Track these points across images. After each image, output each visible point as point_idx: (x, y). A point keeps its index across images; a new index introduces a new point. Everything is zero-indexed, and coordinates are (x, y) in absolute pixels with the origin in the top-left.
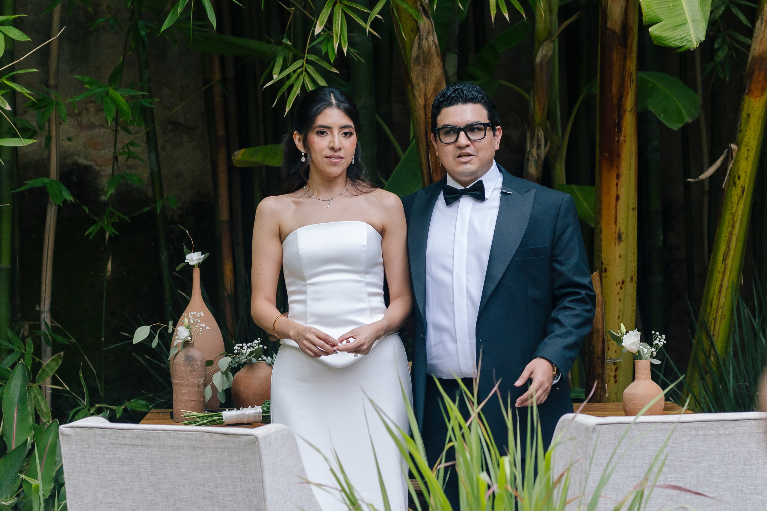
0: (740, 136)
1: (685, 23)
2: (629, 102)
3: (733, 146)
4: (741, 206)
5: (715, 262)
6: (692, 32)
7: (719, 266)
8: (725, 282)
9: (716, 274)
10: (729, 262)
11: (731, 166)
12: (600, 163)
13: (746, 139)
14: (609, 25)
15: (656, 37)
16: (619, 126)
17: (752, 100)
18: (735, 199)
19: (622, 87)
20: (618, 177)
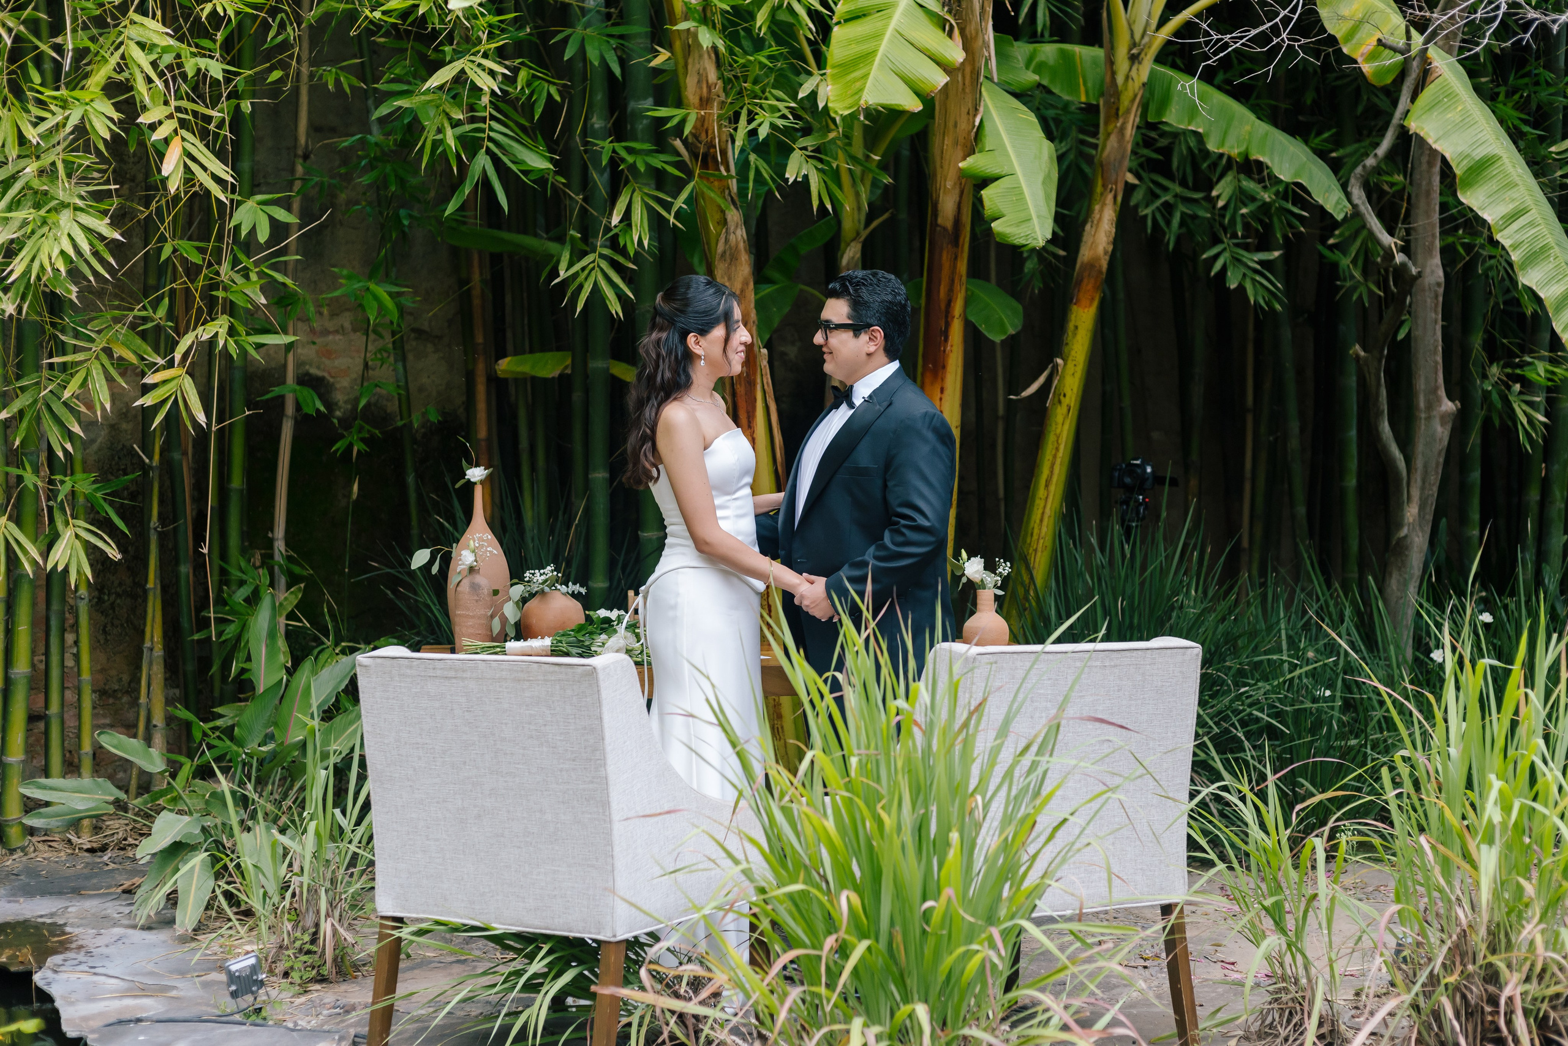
0: (1066, 349)
1: (1029, 220)
2: (958, 308)
3: (1059, 361)
4: (1066, 427)
5: (1036, 488)
6: (1037, 229)
7: (1041, 492)
8: (1048, 510)
9: (1037, 501)
10: (1052, 488)
11: (1055, 382)
12: (923, 375)
13: (1073, 353)
14: (940, 221)
15: (999, 234)
16: (946, 334)
17: (1080, 310)
18: (1059, 418)
19: (951, 290)
20: (942, 391)
